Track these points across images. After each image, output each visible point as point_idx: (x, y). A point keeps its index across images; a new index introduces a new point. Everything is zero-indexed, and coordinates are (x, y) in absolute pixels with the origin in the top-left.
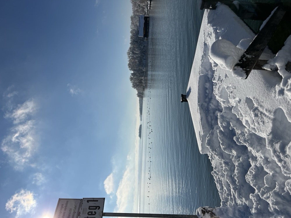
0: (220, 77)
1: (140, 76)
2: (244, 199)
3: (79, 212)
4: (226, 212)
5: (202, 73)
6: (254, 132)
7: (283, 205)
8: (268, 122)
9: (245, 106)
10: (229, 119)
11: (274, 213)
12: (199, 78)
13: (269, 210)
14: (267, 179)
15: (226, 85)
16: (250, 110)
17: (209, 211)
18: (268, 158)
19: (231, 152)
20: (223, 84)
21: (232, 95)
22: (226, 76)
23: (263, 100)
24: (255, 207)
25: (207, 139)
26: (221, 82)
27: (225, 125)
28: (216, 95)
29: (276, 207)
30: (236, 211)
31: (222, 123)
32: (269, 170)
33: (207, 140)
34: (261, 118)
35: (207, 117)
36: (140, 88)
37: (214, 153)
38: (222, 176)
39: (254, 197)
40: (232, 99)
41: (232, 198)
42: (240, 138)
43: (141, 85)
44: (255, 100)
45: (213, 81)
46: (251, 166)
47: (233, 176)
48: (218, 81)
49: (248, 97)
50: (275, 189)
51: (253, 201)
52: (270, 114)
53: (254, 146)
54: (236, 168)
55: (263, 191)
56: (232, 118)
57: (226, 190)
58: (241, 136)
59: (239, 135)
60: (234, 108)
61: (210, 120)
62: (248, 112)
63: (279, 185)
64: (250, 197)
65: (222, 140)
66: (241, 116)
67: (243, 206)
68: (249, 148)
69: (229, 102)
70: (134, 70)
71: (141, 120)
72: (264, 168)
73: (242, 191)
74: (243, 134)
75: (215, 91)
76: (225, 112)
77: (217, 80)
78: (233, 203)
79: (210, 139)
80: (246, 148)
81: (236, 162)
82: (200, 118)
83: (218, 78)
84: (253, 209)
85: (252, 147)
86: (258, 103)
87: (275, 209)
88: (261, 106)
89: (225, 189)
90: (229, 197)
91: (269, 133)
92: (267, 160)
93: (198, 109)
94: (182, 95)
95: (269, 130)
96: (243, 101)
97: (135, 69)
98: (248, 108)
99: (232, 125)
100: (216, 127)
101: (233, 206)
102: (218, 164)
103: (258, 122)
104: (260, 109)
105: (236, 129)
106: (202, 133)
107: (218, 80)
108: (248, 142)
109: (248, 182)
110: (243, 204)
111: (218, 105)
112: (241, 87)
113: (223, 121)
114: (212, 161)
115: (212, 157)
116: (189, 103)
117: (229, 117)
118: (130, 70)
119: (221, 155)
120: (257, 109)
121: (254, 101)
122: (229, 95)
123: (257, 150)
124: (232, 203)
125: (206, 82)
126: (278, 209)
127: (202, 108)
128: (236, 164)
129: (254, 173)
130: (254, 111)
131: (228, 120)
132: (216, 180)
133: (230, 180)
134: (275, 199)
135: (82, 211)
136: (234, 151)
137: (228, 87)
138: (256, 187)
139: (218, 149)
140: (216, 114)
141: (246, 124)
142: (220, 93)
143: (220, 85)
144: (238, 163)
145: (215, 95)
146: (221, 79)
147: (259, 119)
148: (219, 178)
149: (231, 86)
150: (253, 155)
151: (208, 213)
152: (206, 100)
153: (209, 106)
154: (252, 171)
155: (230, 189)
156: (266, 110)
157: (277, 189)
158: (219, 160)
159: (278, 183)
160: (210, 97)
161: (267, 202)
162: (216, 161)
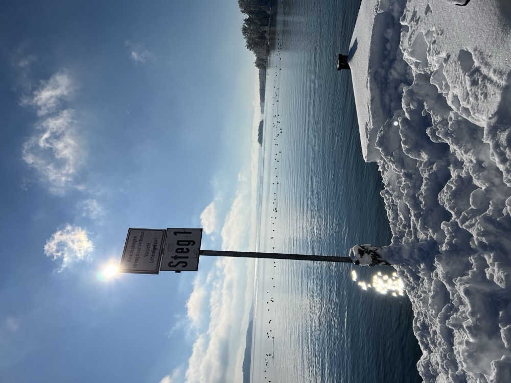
0: (415, 13)
1: (261, 25)
2: (430, 231)
3: (162, 249)
4: (397, 253)
5: (382, 8)
6: (465, 117)
7: (496, 236)
8: (495, 94)
9: (456, 67)
10: (423, 97)
11: (479, 249)
12: (375, 19)
13: (470, 246)
14: (475, 197)
15: (425, 29)
16: (465, 74)
17: (371, 251)
18: (483, 162)
19: (419, 156)
20: (419, 28)
21: (433, 48)
22: (428, 9)
23: (492, 52)
24: (447, 242)
25: (379, 134)
26: (415, 23)
27: (414, 108)
28: (404, 50)
29: (484, 239)
30: (415, 250)
31: (408, 105)
32: (481, 182)
33: (379, 137)
34: (483, 87)
35: (382, 95)
36: (261, 49)
37: (388, 158)
38: (398, 197)
39: (448, 226)
40: (433, 55)
41: (411, 231)
42: (438, 129)
43: (264, 44)
44: (477, 52)
45: (402, 23)
46: (450, 177)
47: (416, 196)
48: (410, 22)
49: (464, 48)
50: (487, 212)
51: (446, 233)
52: (501, 78)
53: (461, 142)
54: (425, 181)
55: (464, 217)
56: (428, 95)
57: (403, 219)
58: (440, 127)
59: (437, 125)
60: (435, 74)
61: (387, 100)
62: (459, 78)
63: (495, 205)
64: (442, 227)
65: (405, 136)
66: (445, 88)
67: (428, 242)
68: (453, 147)
69: (426, 64)
70: (249, 13)
71: (262, 112)
72: (473, 178)
73: (430, 218)
74: (444, 122)
75: (402, 42)
76: (417, 85)
77: (410, 19)
78: (412, 238)
79: (384, 134)
80: (447, 147)
81: (425, 172)
82: (370, 99)
83: (411, 14)
84: (444, 245)
85: (457, 144)
86: (483, 58)
87: (481, 243)
88: (487, 64)
89: (401, 218)
90: (406, 229)
91: (492, 114)
92: (479, 166)
93: (367, 82)
94: (341, 56)
95: (494, 108)
96: (454, 57)
97: (252, 9)
98: (461, 71)
99: (426, 107)
100: (396, 114)
101: (411, 242)
102: (394, 178)
103: (476, 95)
104: (484, 70)
105: (434, 114)
106: (371, 126)
107: (412, 19)
108: (452, 137)
109: (442, 204)
110: (429, 239)
111: (406, 71)
112: (453, 30)
113: (412, 100)
114: (383, 174)
115: (384, 167)
116: (352, 72)
117: (423, 92)
118: (242, 11)
119: (401, 162)
120: (478, 70)
121: (476, 55)
122: (428, 49)
123: (465, 150)
124: (410, 239)
125: (387, 26)
126: (487, 243)
127: (375, 79)
128: (425, 175)
129: (454, 188)
130: (471, 75)
131: (420, 98)
132: (387, 205)
133: (410, 203)
134: (483, 228)
135: (167, 246)
136: (424, 154)
137: (429, 33)
138: (453, 210)
139: (397, 152)
140: (399, 90)
141: (453, 102)
142: (411, 45)
143: (414, 30)
144: (430, 174)
145: (402, 51)
146: (418, 17)
147: (479, 90)
148: (393, 201)
149: (434, 29)
150: (457, 158)
151: (369, 254)
152: (384, 63)
153: (389, 74)
154: (452, 185)
155: (410, 218)
156: (495, 71)
157: (489, 212)
158: (396, 171)
159: (493, 202)
160: (391, 57)
161: (470, 233)
162: (390, 173)
